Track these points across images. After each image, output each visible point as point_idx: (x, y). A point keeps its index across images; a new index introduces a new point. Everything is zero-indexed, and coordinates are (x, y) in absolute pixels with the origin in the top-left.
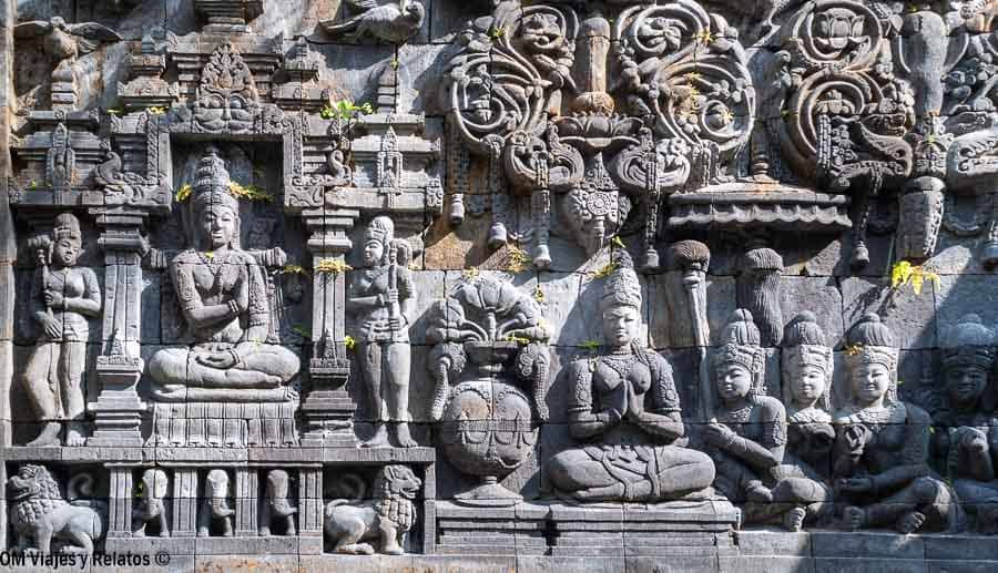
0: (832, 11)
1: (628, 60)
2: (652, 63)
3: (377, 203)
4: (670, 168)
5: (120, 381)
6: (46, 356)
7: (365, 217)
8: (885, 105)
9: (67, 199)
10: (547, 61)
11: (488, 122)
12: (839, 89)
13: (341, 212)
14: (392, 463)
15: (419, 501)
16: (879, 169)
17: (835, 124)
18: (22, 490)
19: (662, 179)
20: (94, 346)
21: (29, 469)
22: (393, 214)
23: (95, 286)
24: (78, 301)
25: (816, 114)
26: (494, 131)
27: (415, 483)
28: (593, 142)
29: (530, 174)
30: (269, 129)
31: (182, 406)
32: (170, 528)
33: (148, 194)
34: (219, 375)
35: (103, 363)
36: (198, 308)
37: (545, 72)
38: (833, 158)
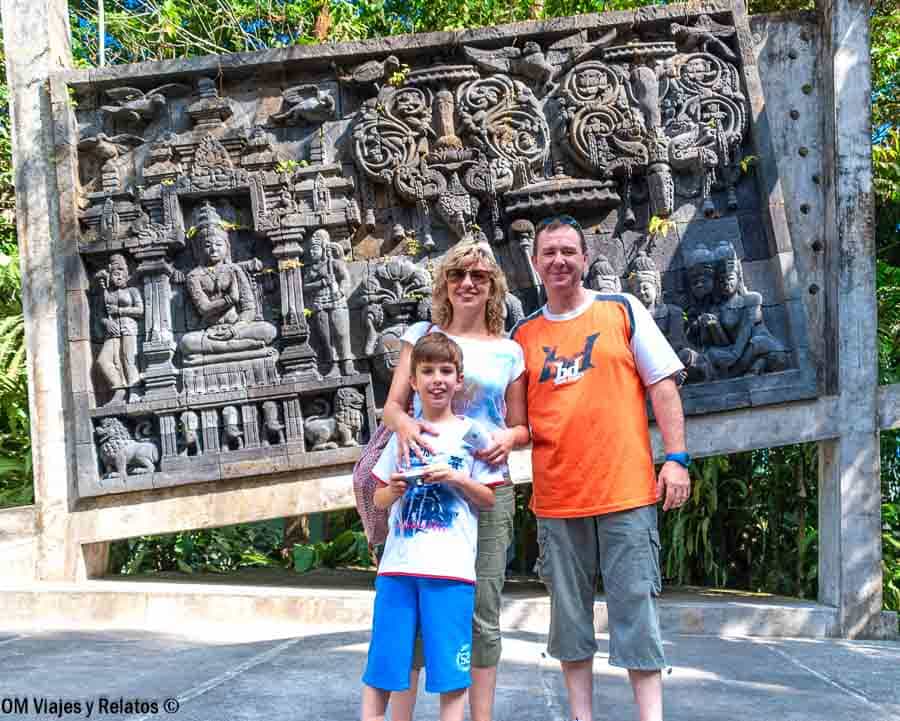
0: (587, 72)
1: (466, 114)
2: (481, 114)
3: (316, 222)
4: (501, 176)
5: (160, 358)
6: (111, 347)
7: (310, 232)
8: (626, 123)
9: (116, 245)
10: (416, 121)
11: (381, 162)
12: (598, 117)
13: (292, 230)
14: (343, 387)
15: (364, 409)
16: (628, 163)
17: (598, 138)
18: (103, 436)
19: (495, 184)
20: (141, 337)
21: (106, 421)
22: (327, 227)
23: (139, 298)
24: (129, 309)
25: (586, 134)
26: (385, 167)
27: (359, 397)
28: (449, 166)
29: (410, 190)
30: (241, 184)
31: (201, 368)
32: (202, 449)
33: (167, 235)
34: (223, 344)
35: (148, 347)
37: (414, 127)
38: (600, 159)
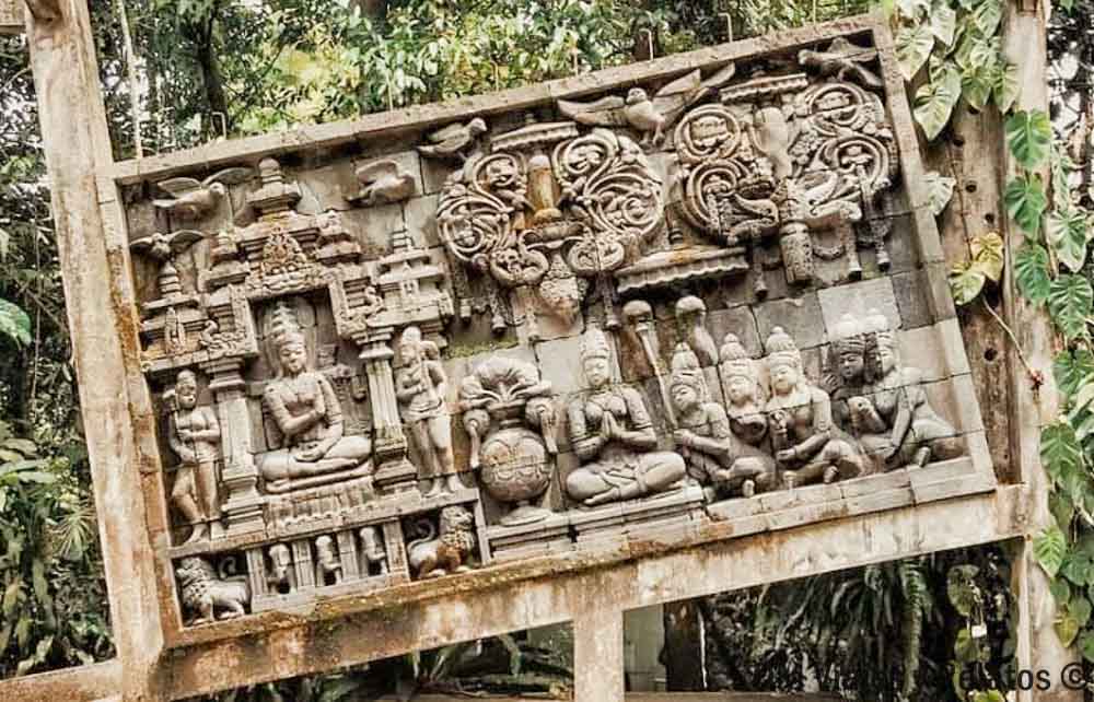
0: (702, 120)
1: (565, 183)
2: (581, 180)
3: (405, 320)
4: (609, 252)
5: (243, 485)
7: (399, 330)
8: (749, 179)
9: (181, 362)
10: (508, 193)
11: (473, 246)
12: (716, 174)
13: (380, 331)
14: (449, 506)
15: (473, 528)
16: (754, 226)
17: (718, 200)
18: (184, 579)
19: (605, 263)
20: (220, 463)
21: (187, 562)
22: (418, 324)
23: (213, 419)
24: (204, 433)
25: (704, 195)
26: (479, 251)
28: (550, 245)
29: (509, 277)
30: (317, 282)
32: (296, 586)
33: (238, 348)
34: (312, 467)
35: (227, 475)
36: (290, 422)
37: (508, 201)
38: (721, 224)
